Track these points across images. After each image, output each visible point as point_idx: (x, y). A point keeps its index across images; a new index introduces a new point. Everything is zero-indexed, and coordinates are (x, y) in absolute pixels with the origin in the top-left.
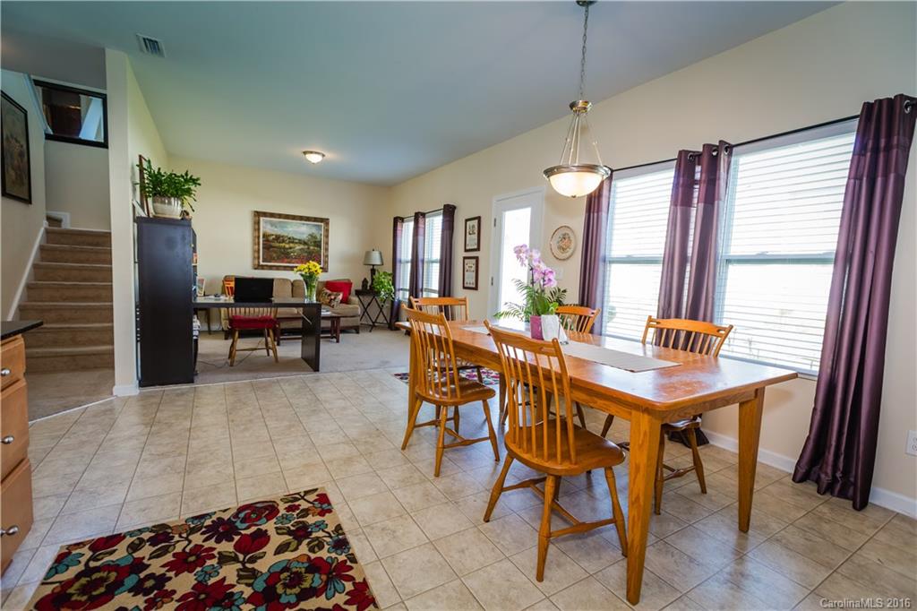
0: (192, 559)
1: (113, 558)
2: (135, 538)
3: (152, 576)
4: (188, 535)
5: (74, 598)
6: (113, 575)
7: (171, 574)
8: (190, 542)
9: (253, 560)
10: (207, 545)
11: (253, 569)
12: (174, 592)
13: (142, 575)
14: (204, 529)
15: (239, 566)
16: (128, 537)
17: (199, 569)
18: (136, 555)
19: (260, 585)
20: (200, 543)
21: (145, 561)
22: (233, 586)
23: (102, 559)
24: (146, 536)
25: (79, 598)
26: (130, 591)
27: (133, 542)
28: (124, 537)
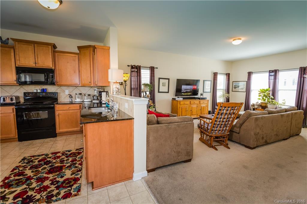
0: (42, 189)
1: (64, 190)
2: (58, 197)
3: (54, 185)
4: (40, 198)
5: (72, 180)
6: (64, 185)
7: (49, 185)
8: (41, 196)
9: (26, 188)
10: (36, 194)
11: (27, 186)
12: (50, 181)
13: (57, 185)
14: (34, 201)
15: (30, 187)
16: (60, 198)
17: (41, 186)
18: (58, 191)
19: (28, 182)
20: (38, 195)
21: (55, 189)
22: (35, 182)
23: (68, 190)
24: (54, 198)
25: (71, 180)
26: (60, 181)
27: (59, 196)
28: (62, 198)
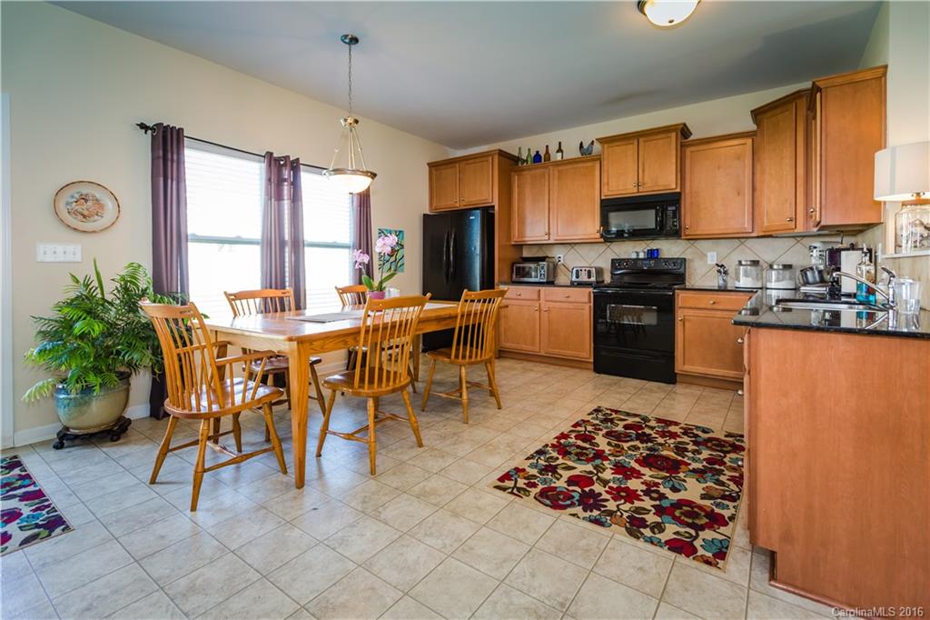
0: (623, 494)
1: (676, 528)
2: (657, 536)
3: (652, 499)
4: (616, 512)
5: (703, 514)
6: (677, 513)
7: (639, 493)
8: (618, 506)
9: (591, 472)
10: (608, 497)
11: (595, 469)
12: (642, 483)
13: (658, 503)
14: (602, 509)
15: (600, 474)
16: (663, 541)
17: (623, 486)
18: (659, 520)
19: (598, 462)
20: (612, 501)
21: (654, 511)
22: (611, 469)
23: (686, 532)
24: (647, 532)
25: (699, 512)
26: (667, 498)
27: (660, 533)
28: (667, 542)
